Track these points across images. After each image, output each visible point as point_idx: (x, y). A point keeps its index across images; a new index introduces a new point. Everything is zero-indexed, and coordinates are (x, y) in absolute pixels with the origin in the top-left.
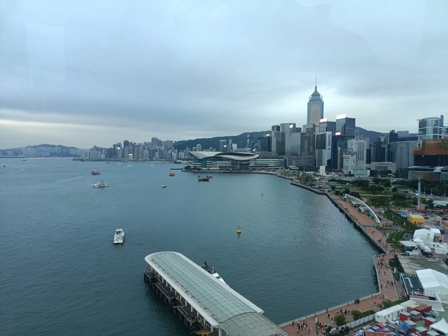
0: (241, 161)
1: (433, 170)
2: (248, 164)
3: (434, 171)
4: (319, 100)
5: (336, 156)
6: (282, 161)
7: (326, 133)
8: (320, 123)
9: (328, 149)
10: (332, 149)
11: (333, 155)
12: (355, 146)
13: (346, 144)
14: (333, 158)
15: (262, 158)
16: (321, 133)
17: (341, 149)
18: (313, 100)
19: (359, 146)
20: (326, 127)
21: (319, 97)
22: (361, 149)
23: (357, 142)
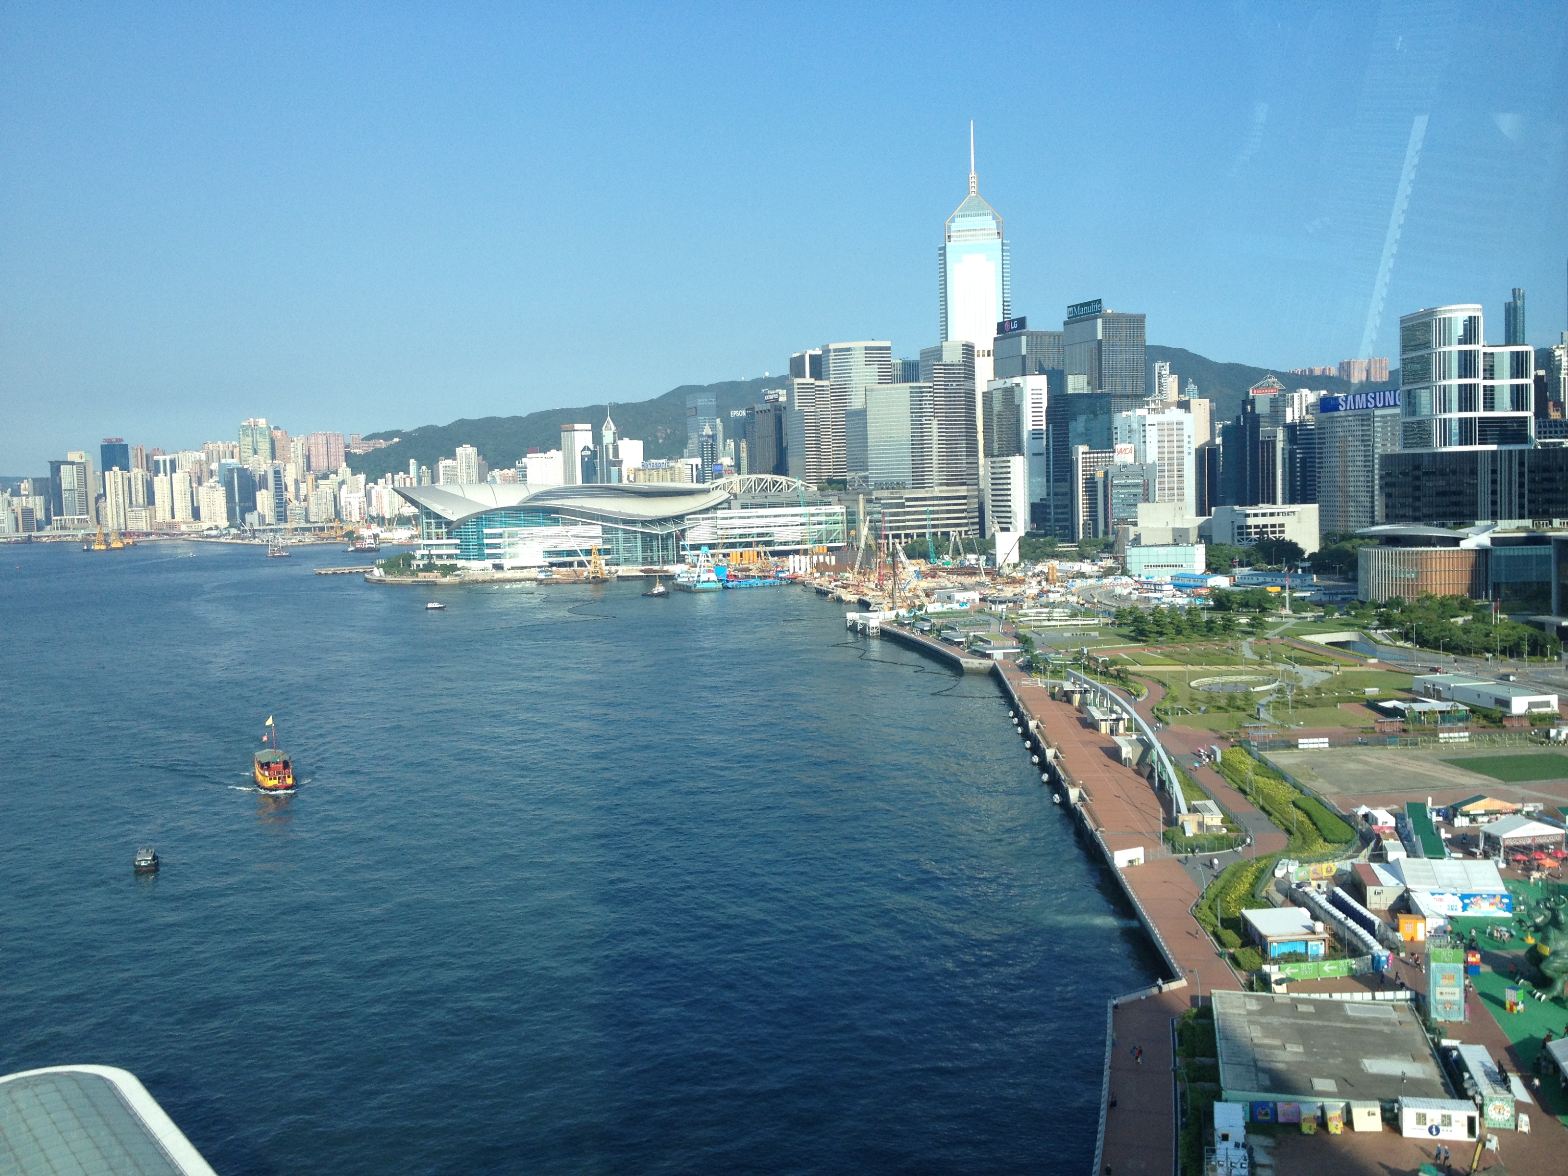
0: (647, 522)
1: (1456, 541)
2: (681, 535)
3: (1464, 545)
4: (988, 234)
5: (1068, 484)
6: (834, 514)
7: (1022, 385)
8: (995, 339)
9: (1034, 454)
10: (1048, 453)
11: (1055, 481)
12: (1144, 436)
13: (1110, 429)
14: (1056, 494)
15: (744, 507)
16: (1000, 384)
17: (1086, 453)
18: (960, 236)
19: (1161, 439)
20: (1024, 357)
21: (989, 223)
22: (1171, 450)
23: (1152, 418)
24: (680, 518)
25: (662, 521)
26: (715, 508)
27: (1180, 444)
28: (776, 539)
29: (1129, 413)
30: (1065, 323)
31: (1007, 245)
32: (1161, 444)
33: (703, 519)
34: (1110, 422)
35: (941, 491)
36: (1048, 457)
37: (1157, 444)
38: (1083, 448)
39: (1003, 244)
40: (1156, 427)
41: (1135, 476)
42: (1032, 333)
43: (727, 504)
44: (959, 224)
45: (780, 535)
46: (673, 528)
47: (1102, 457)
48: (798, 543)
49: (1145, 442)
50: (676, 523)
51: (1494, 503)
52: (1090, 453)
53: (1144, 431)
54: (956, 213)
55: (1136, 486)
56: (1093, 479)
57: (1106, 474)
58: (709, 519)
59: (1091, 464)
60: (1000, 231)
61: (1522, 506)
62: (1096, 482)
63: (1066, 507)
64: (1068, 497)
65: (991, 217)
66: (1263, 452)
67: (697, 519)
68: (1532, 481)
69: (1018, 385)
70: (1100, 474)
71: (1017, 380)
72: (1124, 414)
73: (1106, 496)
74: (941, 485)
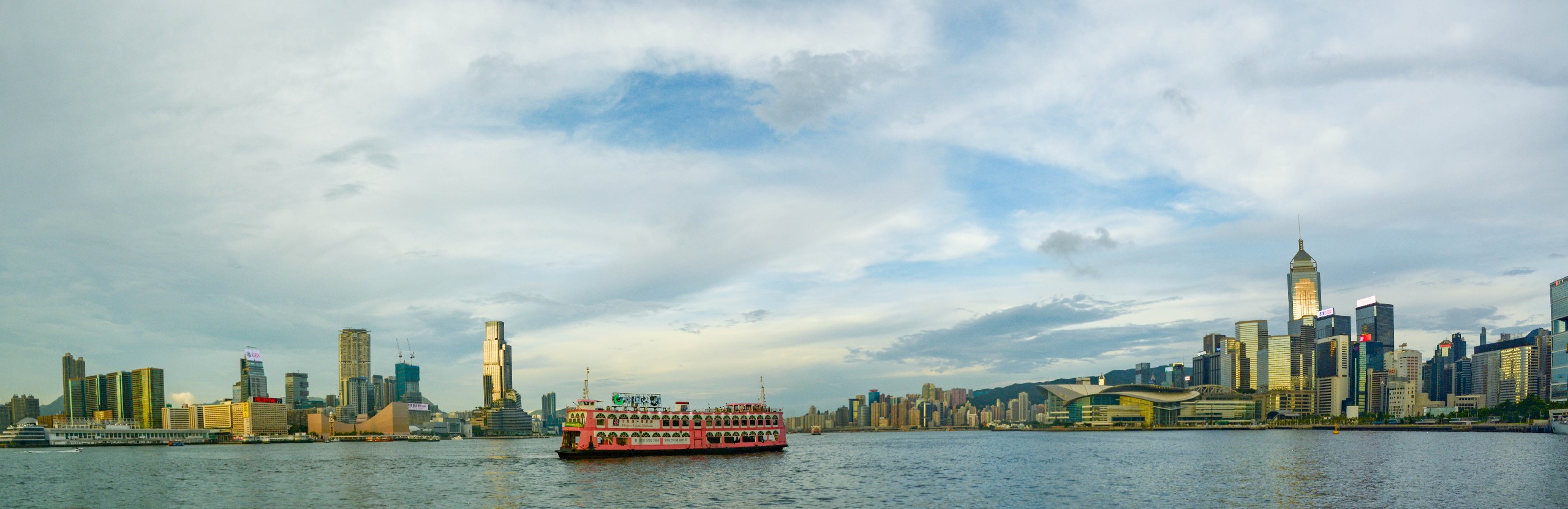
0: (1163, 404)
2: (1179, 411)
6: (1250, 405)
7: (1337, 340)
9: (1343, 376)
12: (1401, 364)
13: (1382, 361)
14: (1356, 395)
15: (1208, 399)
16: (1325, 340)
17: (1374, 372)
19: (1409, 365)
24: (1178, 403)
25: (1170, 404)
26: (1193, 400)
27: (1417, 368)
28: (1224, 416)
29: (1392, 353)
32: (1408, 368)
33: (1189, 404)
34: (1382, 358)
38: (1372, 370)
40: (1407, 359)
43: (1200, 398)
45: (1225, 414)
46: (1176, 408)
47: (1382, 375)
48: (1232, 419)
50: (1177, 405)
53: (1401, 361)
57: (1385, 383)
58: (1191, 404)
59: (1376, 378)
63: (1362, 401)
67: (1186, 404)
70: (1382, 383)
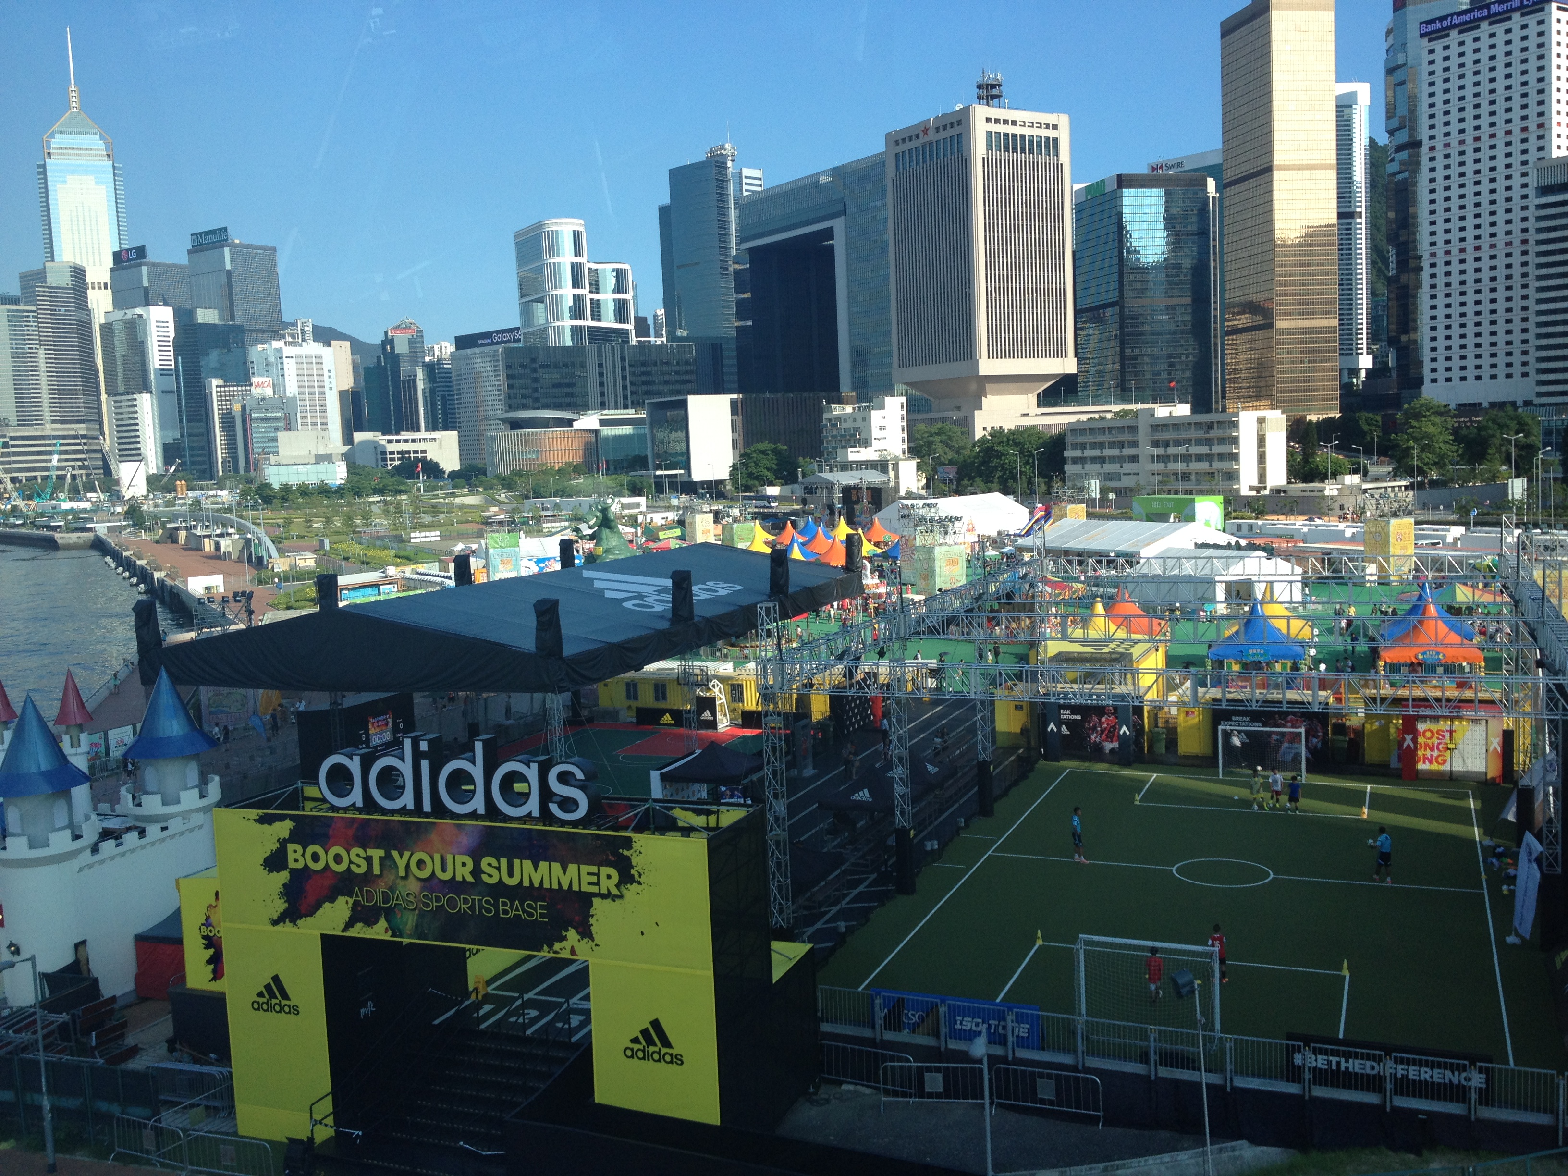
1: (570, 423)
3: (577, 425)
4: (96, 155)
5: (203, 424)
7: (145, 316)
8: (111, 270)
9: (163, 392)
10: (179, 391)
11: (188, 421)
12: (283, 369)
13: (245, 363)
14: (190, 435)
16: (119, 315)
17: (220, 386)
18: (62, 154)
19: (300, 372)
20: (146, 289)
21: (96, 143)
22: (311, 384)
23: (288, 351)
27: (321, 378)
29: (265, 346)
30: (189, 252)
31: (119, 169)
32: (300, 378)
34: (245, 354)
35: (53, 430)
36: (179, 395)
37: (296, 378)
38: (215, 382)
39: (114, 168)
40: (294, 360)
41: (274, 409)
42: (154, 264)
44: (58, 141)
47: (238, 391)
49: (283, 375)
51: (602, 394)
52: (225, 386)
53: (282, 363)
54: (55, 128)
55: (276, 419)
56: (230, 413)
57: (244, 408)
59: (226, 399)
60: (110, 153)
61: (625, 397)
62: (234, 417)
63: (202, 448)
64: (205, 438)
65: (98, 137)
66: (405, 391)
68: (633, 374)
69: (140, 316)
70: (237, 408)
71: (139, 311)
72: (260, 347)
73: (245, 431)
74: (53, 422)
